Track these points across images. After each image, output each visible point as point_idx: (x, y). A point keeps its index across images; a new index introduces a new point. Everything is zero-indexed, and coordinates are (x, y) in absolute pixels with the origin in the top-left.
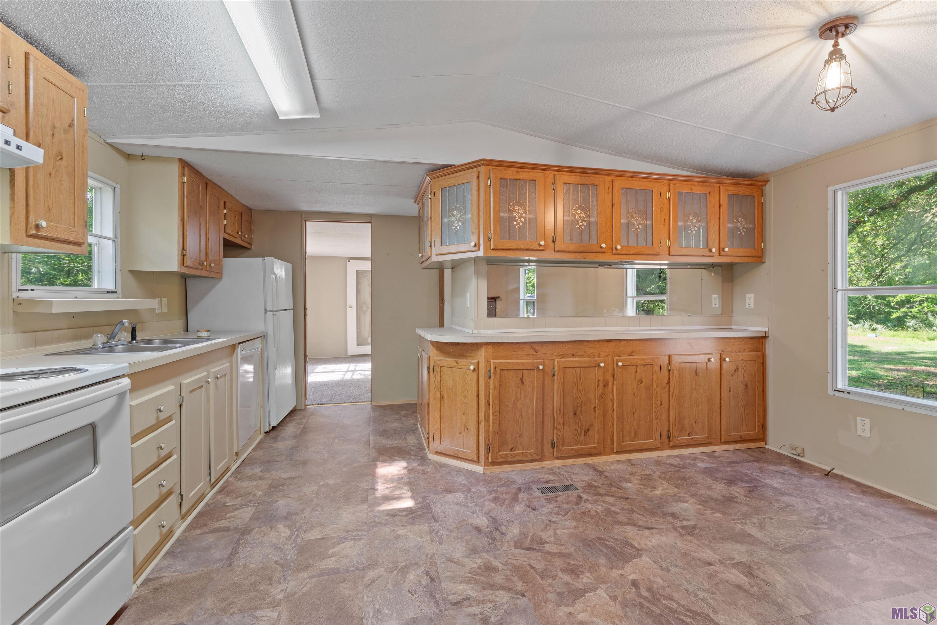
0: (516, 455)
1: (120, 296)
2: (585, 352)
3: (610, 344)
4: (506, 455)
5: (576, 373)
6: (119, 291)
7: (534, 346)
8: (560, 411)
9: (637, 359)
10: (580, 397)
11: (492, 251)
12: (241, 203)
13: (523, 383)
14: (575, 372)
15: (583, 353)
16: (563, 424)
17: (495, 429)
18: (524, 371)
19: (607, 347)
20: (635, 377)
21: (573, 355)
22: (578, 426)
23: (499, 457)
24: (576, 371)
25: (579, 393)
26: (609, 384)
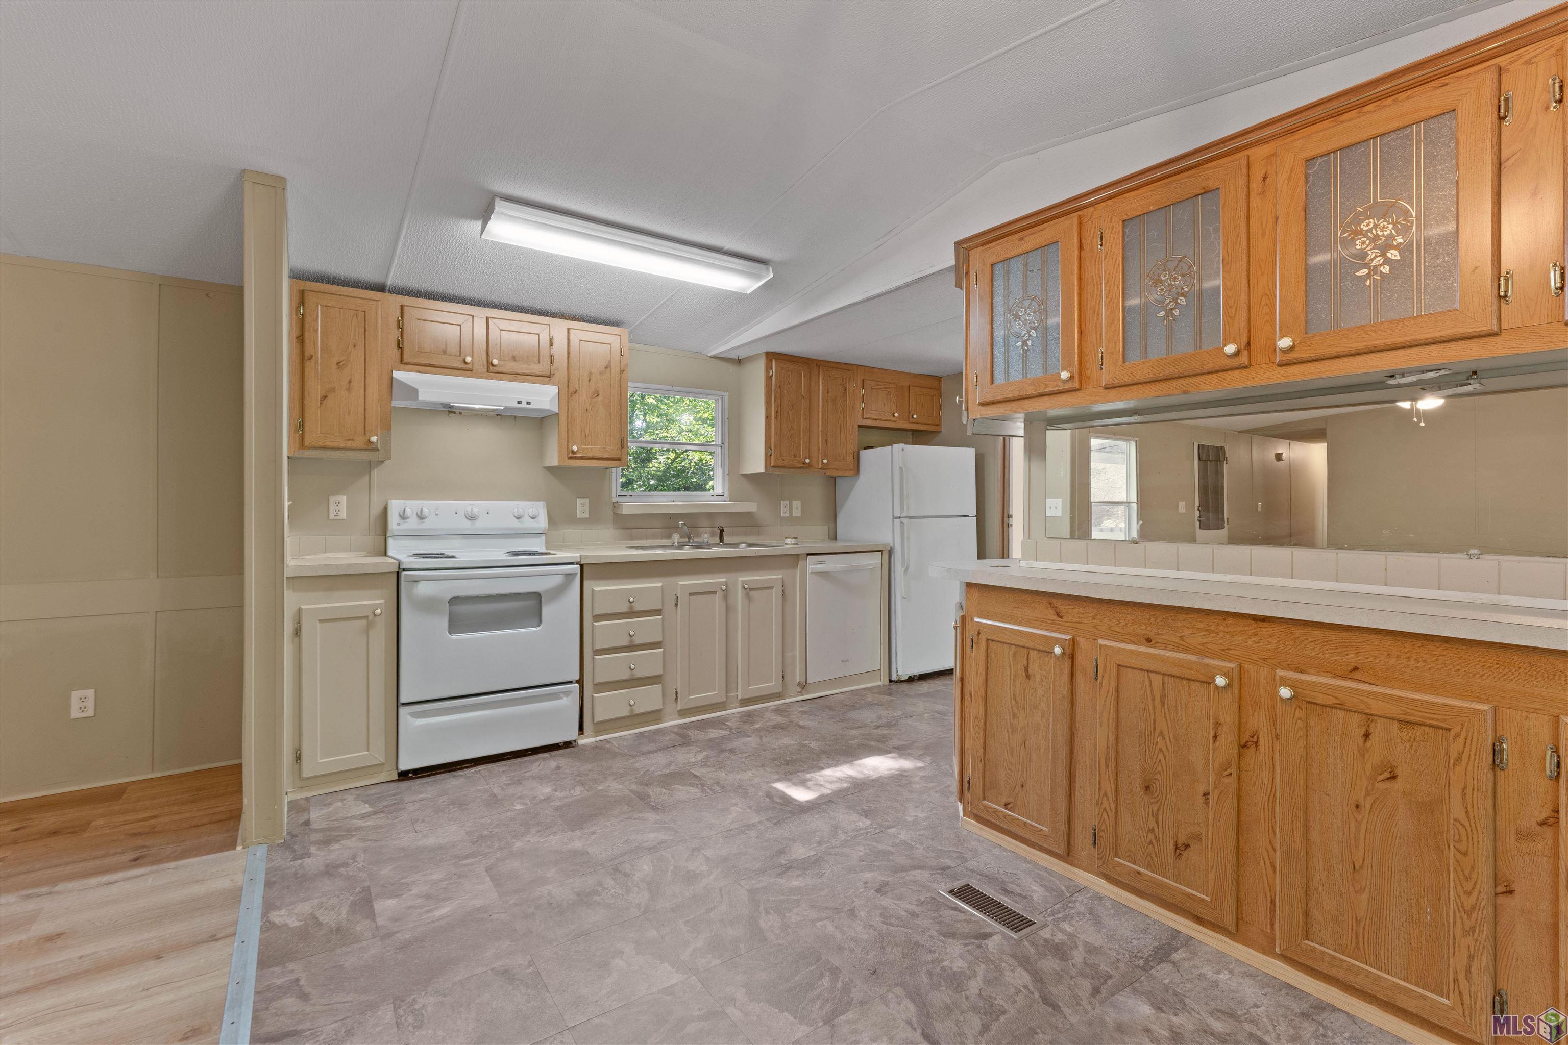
0: (1012, 820)
1: (728, 499)
2: (1181, 638)
3: (1266, 629)
4: (996, 811)
5: (1151, 685)
6: (727, 494)
7: (1054, 601)
8: (1107, 766)
9: (1370, 693)
10: (1161, 750)
11: (982, 408)
12: (909, 374)
13: (1028, 677)
14: (1147, 684)
15: (1177, 640)
16: (1117, 800)
17: (978, 751)
18: (1031, 652)
19: (1256, 635)
20: (1363, 752)
21: (1149, 640)
22: (1157, 823)
23: (982, 807)
24: (1150, 681)
25: (1160, 740)
26: (1261, 743)
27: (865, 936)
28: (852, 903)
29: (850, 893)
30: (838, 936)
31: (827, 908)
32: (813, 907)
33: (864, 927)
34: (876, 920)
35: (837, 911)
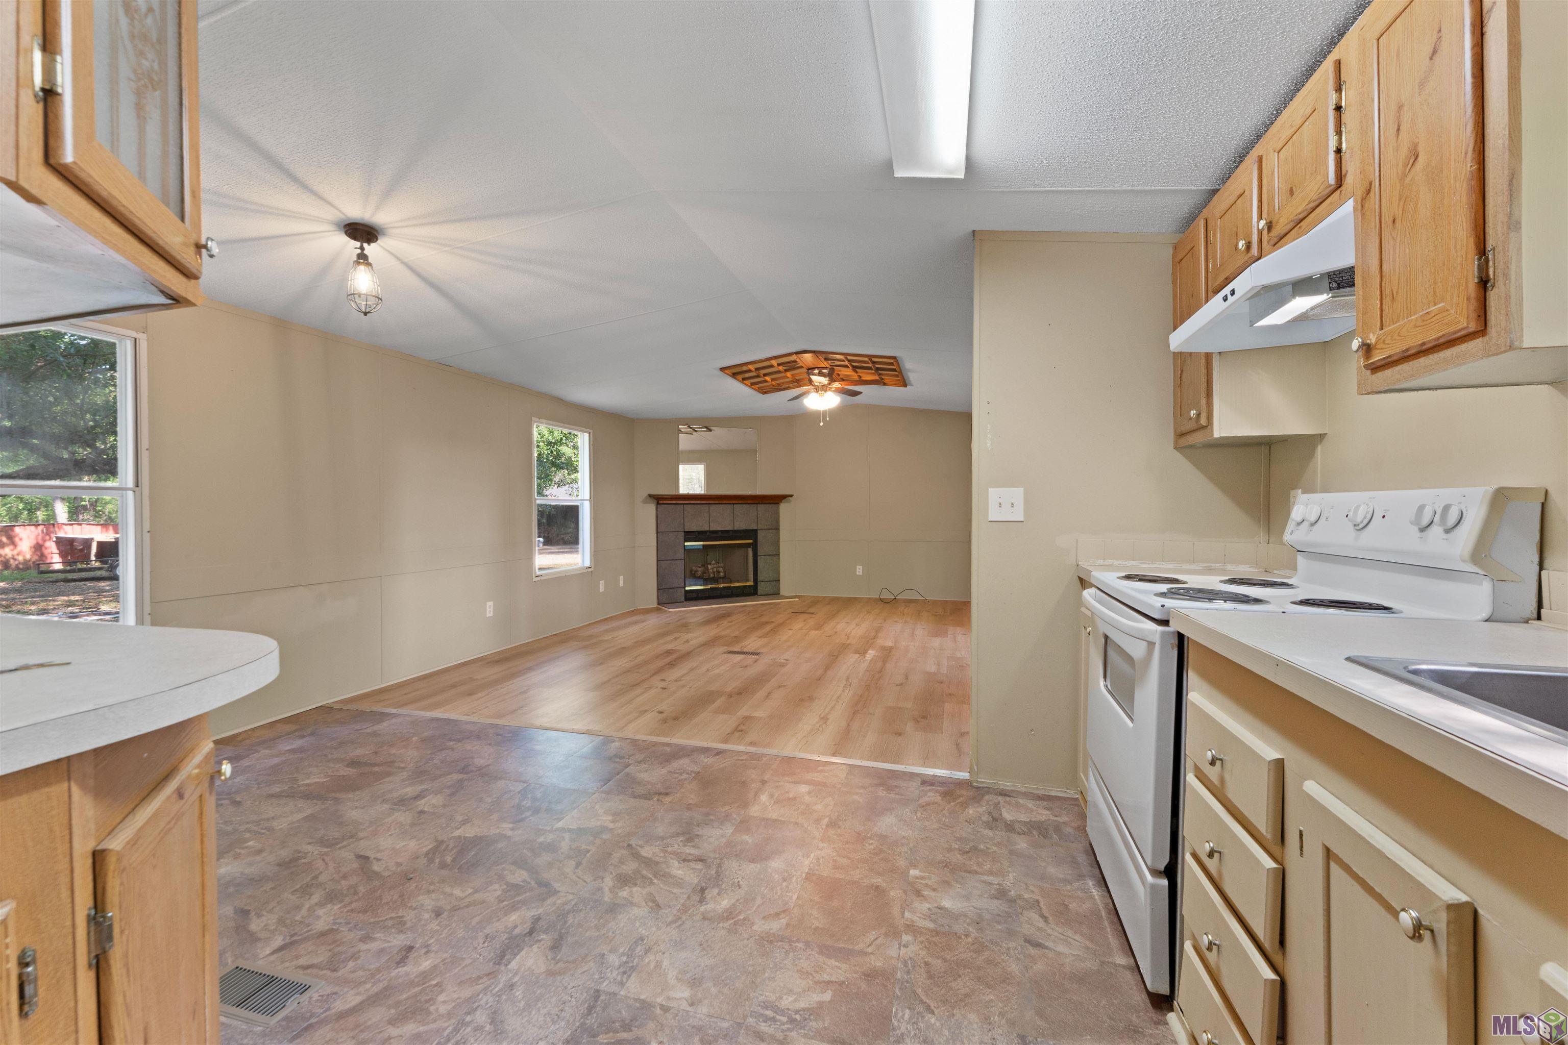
27: (421, 898)
28: (440, 922)
29: (446, 931)
30: (448, 890)
31: (467, 906)
32: (483, 902)
33: (422, 905)
34: (409, 916)
35: (455, 909)
